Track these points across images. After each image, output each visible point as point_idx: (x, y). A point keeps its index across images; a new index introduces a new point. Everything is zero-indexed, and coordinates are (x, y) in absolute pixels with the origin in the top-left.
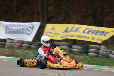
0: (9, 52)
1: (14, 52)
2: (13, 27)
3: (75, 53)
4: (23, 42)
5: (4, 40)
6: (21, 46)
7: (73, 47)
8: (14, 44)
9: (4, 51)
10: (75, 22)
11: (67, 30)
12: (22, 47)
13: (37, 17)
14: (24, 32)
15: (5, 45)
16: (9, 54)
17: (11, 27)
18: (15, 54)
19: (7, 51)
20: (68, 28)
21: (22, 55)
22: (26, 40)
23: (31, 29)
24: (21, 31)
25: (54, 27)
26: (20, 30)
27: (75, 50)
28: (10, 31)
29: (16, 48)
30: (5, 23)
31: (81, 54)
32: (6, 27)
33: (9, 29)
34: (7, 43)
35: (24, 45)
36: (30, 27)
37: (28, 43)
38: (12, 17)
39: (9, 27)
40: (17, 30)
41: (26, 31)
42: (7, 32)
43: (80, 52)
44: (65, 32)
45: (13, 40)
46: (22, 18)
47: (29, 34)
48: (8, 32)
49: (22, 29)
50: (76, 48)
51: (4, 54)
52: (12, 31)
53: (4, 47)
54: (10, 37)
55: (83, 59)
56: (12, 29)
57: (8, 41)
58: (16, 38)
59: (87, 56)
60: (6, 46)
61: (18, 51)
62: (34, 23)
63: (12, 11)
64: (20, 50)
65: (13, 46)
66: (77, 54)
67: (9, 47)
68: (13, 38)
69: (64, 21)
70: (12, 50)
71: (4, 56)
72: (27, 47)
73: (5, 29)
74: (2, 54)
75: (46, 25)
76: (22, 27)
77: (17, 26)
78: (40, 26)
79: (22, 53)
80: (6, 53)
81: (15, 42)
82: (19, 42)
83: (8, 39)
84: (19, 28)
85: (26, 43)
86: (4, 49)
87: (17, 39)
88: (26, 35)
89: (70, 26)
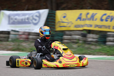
0: (14, 46)
1: (19, 45)
2: (17, 17)
3: (90, 43)
4: (29, 34)
5: (7, 33)
6: (28, 38)
7: (88, 37)
8: (19, 37)
9: (8, 45)
10: (89, 7)
11: (80, 17)
12: (29, 40)
13: (45, 4)
14: (31, 21)
15: (8, 38)
16: (14, 48)
18: (21, 47)
19: (11, 44)
20: (81, 14)
21: (28, 48)
22: (33, 31)
23: (37, 18)
24: (27, 21)
25: (65, 14)
26: (25, 19)
27: (90, 40)
29: (21, 40)
30: (8, 13)
31: (97, 44)
33: (12, 19)
34: (11, 36)
35: (31, 37)
36: (36, 16)
37: (36, 34)
38: (15, 5)
39: (12, 17)
40: (22, 20)
41: (32, 20)
42: (10, 23)
43: (96, 42)
44: (79, 20)
45: (18, 31)
46: (27, 6)
47: (36, 24)
48: (12, 22)
49: (28, 19)
50: (91, 37)
52: (16, 21)
53: (8, 41)
54: (14, 29)
55: (100, 50)
56: (16, 19)
57: (12, 33)
58: (21, 30)
59: (105, 46)
60: (10, 39)
61: (24, 44)
62: (41, 11)
64: (26, 43)
65: (17, 39)
66: (93, 45)
67: (13, 41)
68: (17, 29)
69: (76, 6)
70: (17, 44)
72: (34, 39)
73: (7, 19)
74: (6, 48)
75: (55, 12)
76: (27, 16)
77: (21, 15)
78: (49, 14)
79: (28, 46)
80: (10, 47)
81: (20, 33)
82: (24, 33)
83: (12, 31)
84: (23, 17)
85: (33, 34)
86: (8, 43)
87: (23, 31)
88: (32, 25)
89: (84, 12)
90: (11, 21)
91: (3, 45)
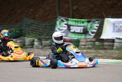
0: (119, 54)
5: (112, 41)
15: (113, 46)
16: (119, 57)
17: (119, 24)
19: (116, 53)
28: (119, 29)
30: (112, 20)
32: (114, 24)
34: (116, 44)
38: (120, 12)
39: (117, 25)
42: (115, 30)
51: (113, 56)
52: (121, 29)
53: (112, 49)
54: (118, 37)
56: (121, 27)
57: (116, 41)
60: (114, 48)
63: (120, 4)
67: (118, 49)
71: (112, 59)
73: (112, 27)
74: (110, 57)
80: (115, 56)
83: (117, 38)
86: (112, 51)
90: (116, 29)
91: (108, 53)
